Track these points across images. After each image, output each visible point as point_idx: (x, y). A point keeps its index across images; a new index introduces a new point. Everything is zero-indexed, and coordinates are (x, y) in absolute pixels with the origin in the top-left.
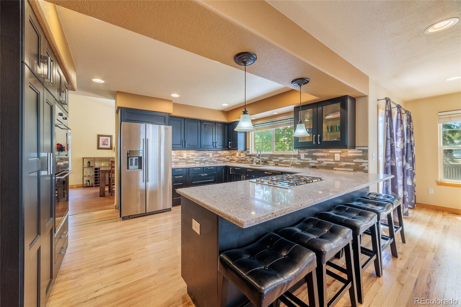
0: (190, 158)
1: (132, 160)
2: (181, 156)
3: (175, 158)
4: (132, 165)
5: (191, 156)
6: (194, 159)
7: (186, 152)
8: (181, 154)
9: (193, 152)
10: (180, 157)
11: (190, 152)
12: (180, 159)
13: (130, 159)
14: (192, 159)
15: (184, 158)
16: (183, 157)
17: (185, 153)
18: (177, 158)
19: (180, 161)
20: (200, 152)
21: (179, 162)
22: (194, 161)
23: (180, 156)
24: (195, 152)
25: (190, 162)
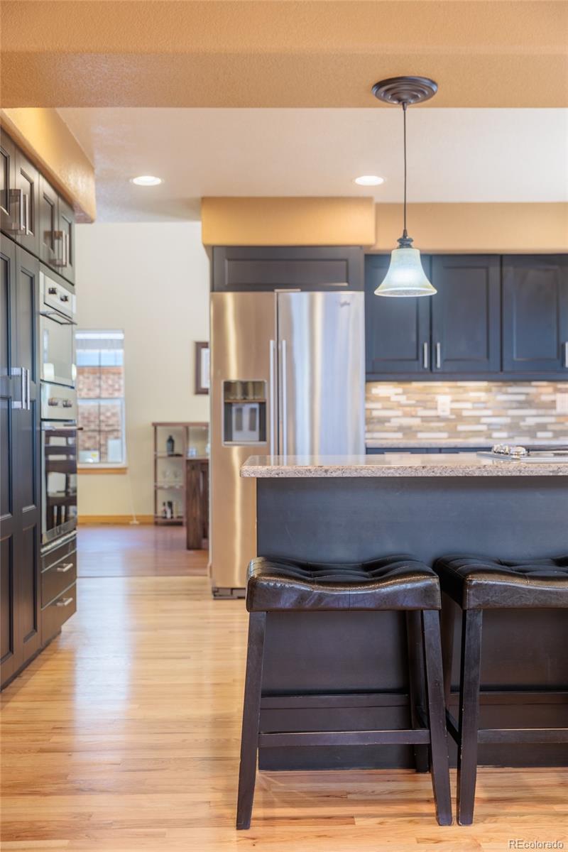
0: (465, 413)
1: (240, 411)
2: (429, 404)
3: (406, 415)
4: (240, 428)
5: (469, 405)
6: (483, 420)
7: (447, 390)
8: (429, 397)
9: (479, 390)
10: (425, 408)
11: (466, 390)
12: (425, 419)
13: (234, 409)
14: (477, 420)
15: (440, 413)
16: (436, 409)
17: (445, 394)
18: (414, 413)
19: (425, 424)
20: (510, 390)
21: (421, 431)
22: (484, 428)
23: (423, 404)
24: (488, 390)
25: (465, 432)
